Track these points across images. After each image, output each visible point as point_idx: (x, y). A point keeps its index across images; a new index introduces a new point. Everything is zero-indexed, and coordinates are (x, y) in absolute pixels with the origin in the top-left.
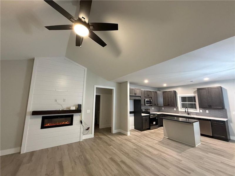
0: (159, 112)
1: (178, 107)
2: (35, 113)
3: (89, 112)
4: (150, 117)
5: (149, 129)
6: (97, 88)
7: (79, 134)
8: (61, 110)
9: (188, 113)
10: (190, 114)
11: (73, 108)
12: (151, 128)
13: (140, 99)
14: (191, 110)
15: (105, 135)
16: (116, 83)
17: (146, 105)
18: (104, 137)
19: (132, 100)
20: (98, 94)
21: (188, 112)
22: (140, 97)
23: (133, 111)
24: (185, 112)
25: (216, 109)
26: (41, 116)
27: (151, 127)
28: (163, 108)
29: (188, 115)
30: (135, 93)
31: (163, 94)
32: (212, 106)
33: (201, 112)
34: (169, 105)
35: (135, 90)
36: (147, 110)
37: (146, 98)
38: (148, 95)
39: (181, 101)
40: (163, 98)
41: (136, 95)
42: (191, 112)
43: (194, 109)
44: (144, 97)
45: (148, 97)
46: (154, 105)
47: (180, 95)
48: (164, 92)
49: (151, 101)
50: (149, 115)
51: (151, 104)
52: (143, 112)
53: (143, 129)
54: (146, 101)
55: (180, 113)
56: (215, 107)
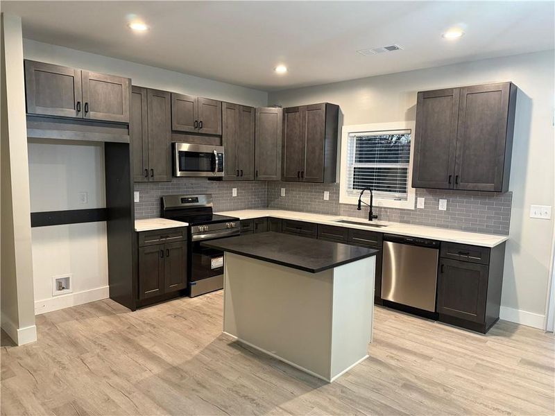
0: (266, 206)
1: (338, 186)
4: (189, 235)
5: (186, 293)
9: (371, 213)
10: (376, 217)
13: (125, 139)
14: (383, 200)
17: (179, 174)
19: (92, 148)
21: (371, 206)
22: (126, 125)
23: (104, 206)
24: (360, 207)
25: (475, 196)
27: (196, 286)
28: (283, 190)
29: (370, 219)
30: (79, 103)
31: (284, 119)
32: (459, 180)
33: (419, 206)
34: (302, 177)
35: (78, 79)
36: (196, 200)
37: (185, 135)
38: (198, 124)
39: (354, 159)
40: (283, 141)
41: (92, 115)
42: (385, 208)
43: (397, 195)
44: (169, 134)
45: (196, 131)
46: (240, 178)
47: (352, 129)
48: (287, 111)
49: (213, 154)
50: (187, 224)
51: (213, 170)
52: (165, 214)
53: (141, 298)
54: (180, 152)
55: (342, 212)
56: (471, 186)
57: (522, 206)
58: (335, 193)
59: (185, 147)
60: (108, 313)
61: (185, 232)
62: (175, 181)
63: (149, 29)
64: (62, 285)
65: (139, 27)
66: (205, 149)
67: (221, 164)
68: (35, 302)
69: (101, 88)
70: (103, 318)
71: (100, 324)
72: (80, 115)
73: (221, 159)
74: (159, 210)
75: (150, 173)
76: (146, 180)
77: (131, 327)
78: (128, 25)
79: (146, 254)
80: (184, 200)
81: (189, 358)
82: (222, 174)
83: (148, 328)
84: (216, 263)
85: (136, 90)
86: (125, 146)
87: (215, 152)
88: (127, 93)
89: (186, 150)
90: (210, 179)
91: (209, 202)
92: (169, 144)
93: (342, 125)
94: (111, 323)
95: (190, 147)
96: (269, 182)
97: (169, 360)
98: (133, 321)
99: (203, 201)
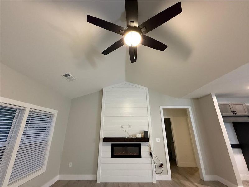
2: (106, 140)
3: (159, 142)
6: (164, 109)
7: (150, 171)
8: (127, 137)
11: (139, 136)
15: (190, 181)
16: (191, 99)
18: (188, 185)
19: (230, 124)
20: (167, 117)
22: (248, 116)
23: (237, 143)
26: (110, 144)
30: (233, 111)
35: (230, 105)
41: (237, 114)
72: (234, 115)
88: (245, 106)
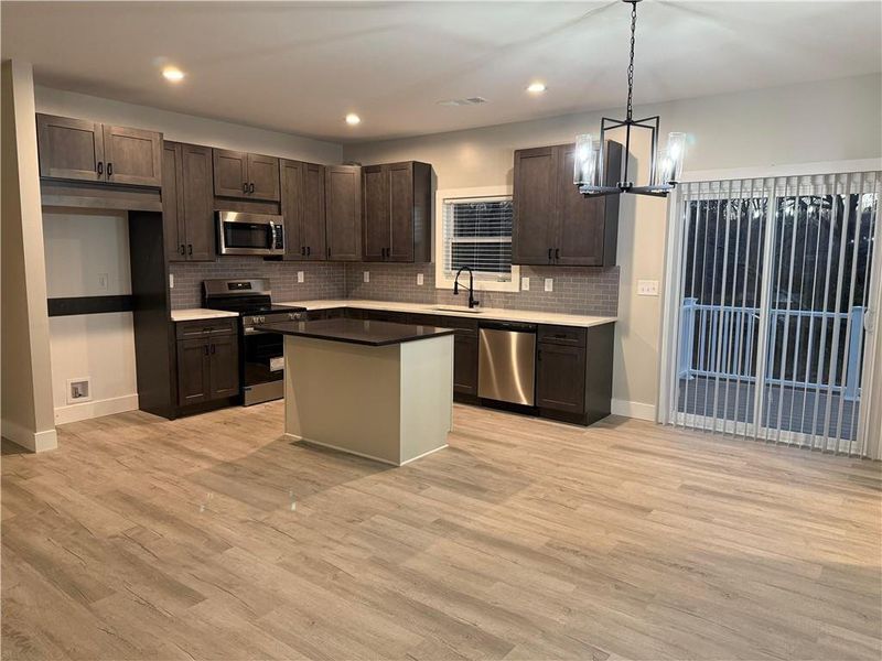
0: (346, 297)
1: (434, 266)
4: (241, 328)
5: (238, 401)
9: (471, 298)
10: (477, 303)
12: (247, 394)
13: (159, 207)
14: (486, 282)
17: (224, 251)
21: (471, 290)
22: (158, 190)
24: (456, 291)
27: (252, 392)
28: (367, 274)
29: (471, 306)
30: (100, 163)
31: (362, 181)
32: (559, 253)
33: (524, 288)
34: (388, 255)
35: (98, 134)
36: (248, 286)
37: (232, 202)
38: (248, 188)
39: (452, 232)
40: (363, 211)
41: (116, 178)
42: (487, 292)
43: (500, 275)
44: (211, 201)
45: (246, 196)
46: (306, 257)
47: (448, 194)
48: (366, 170)
49: (269, 225)
50: (237, 314)
51: (269, 247)
52: (207, 302)
53: (181, 404)
54: (225, 223)
55: (439, 300)
56: (572, 260)
57: (629, 283)
58: (431, 275)
59: (232, 217)
60: (139, 423)
61: (235, 325)
62: (219, 261)
63: (185, 77)
64: (79, 391)
65: (173, 75)
66: (259, 219)
67: (280, 239)
68: (55, 409)
69: (126, 146)
70: (134, 428)
71: (132, 433)
72: (103, 178)
73: (279, 231)
74: (199, 298)
75: (188, 249)
76: (182, 258)
77: (170, 434)
78: (161, 73)
79: (186, 349)
80: (231, 286)
81: (244, 456)
82: (281, 252)
83: (193, 434)
84: (276, 364)
85: (169, 146)
86: (157, 216)
87: (272, 223)
88: (158, 150)
89: (233, 220)
90: (267, 258)
91: (265, 290)
92: (211, 213)
93: (436, 189)
94: (147, 432)
95: (238, 217)
96: (347, 264)
97: (221, 458)
98: (174, 429)
99: (257, 288)
